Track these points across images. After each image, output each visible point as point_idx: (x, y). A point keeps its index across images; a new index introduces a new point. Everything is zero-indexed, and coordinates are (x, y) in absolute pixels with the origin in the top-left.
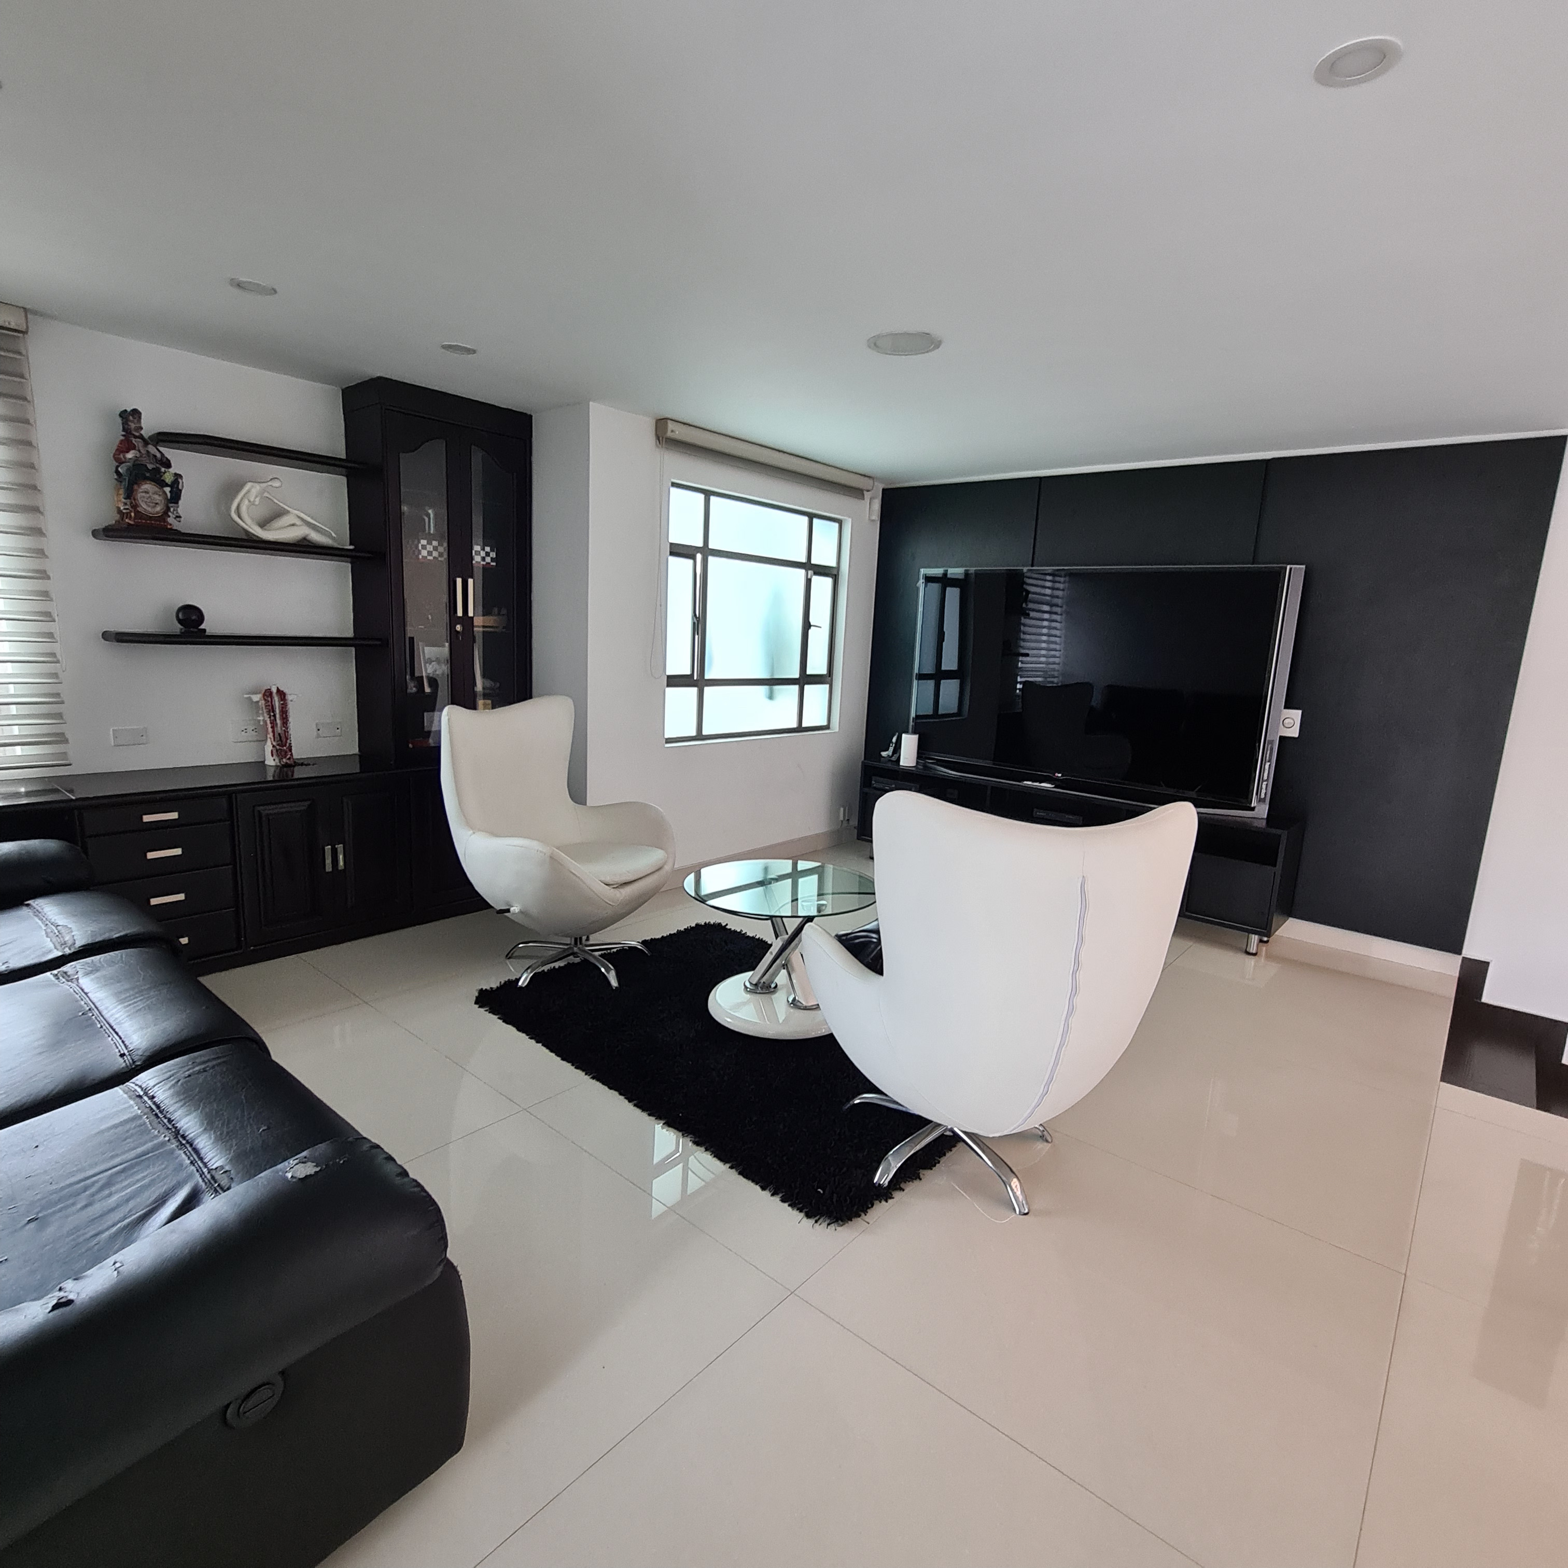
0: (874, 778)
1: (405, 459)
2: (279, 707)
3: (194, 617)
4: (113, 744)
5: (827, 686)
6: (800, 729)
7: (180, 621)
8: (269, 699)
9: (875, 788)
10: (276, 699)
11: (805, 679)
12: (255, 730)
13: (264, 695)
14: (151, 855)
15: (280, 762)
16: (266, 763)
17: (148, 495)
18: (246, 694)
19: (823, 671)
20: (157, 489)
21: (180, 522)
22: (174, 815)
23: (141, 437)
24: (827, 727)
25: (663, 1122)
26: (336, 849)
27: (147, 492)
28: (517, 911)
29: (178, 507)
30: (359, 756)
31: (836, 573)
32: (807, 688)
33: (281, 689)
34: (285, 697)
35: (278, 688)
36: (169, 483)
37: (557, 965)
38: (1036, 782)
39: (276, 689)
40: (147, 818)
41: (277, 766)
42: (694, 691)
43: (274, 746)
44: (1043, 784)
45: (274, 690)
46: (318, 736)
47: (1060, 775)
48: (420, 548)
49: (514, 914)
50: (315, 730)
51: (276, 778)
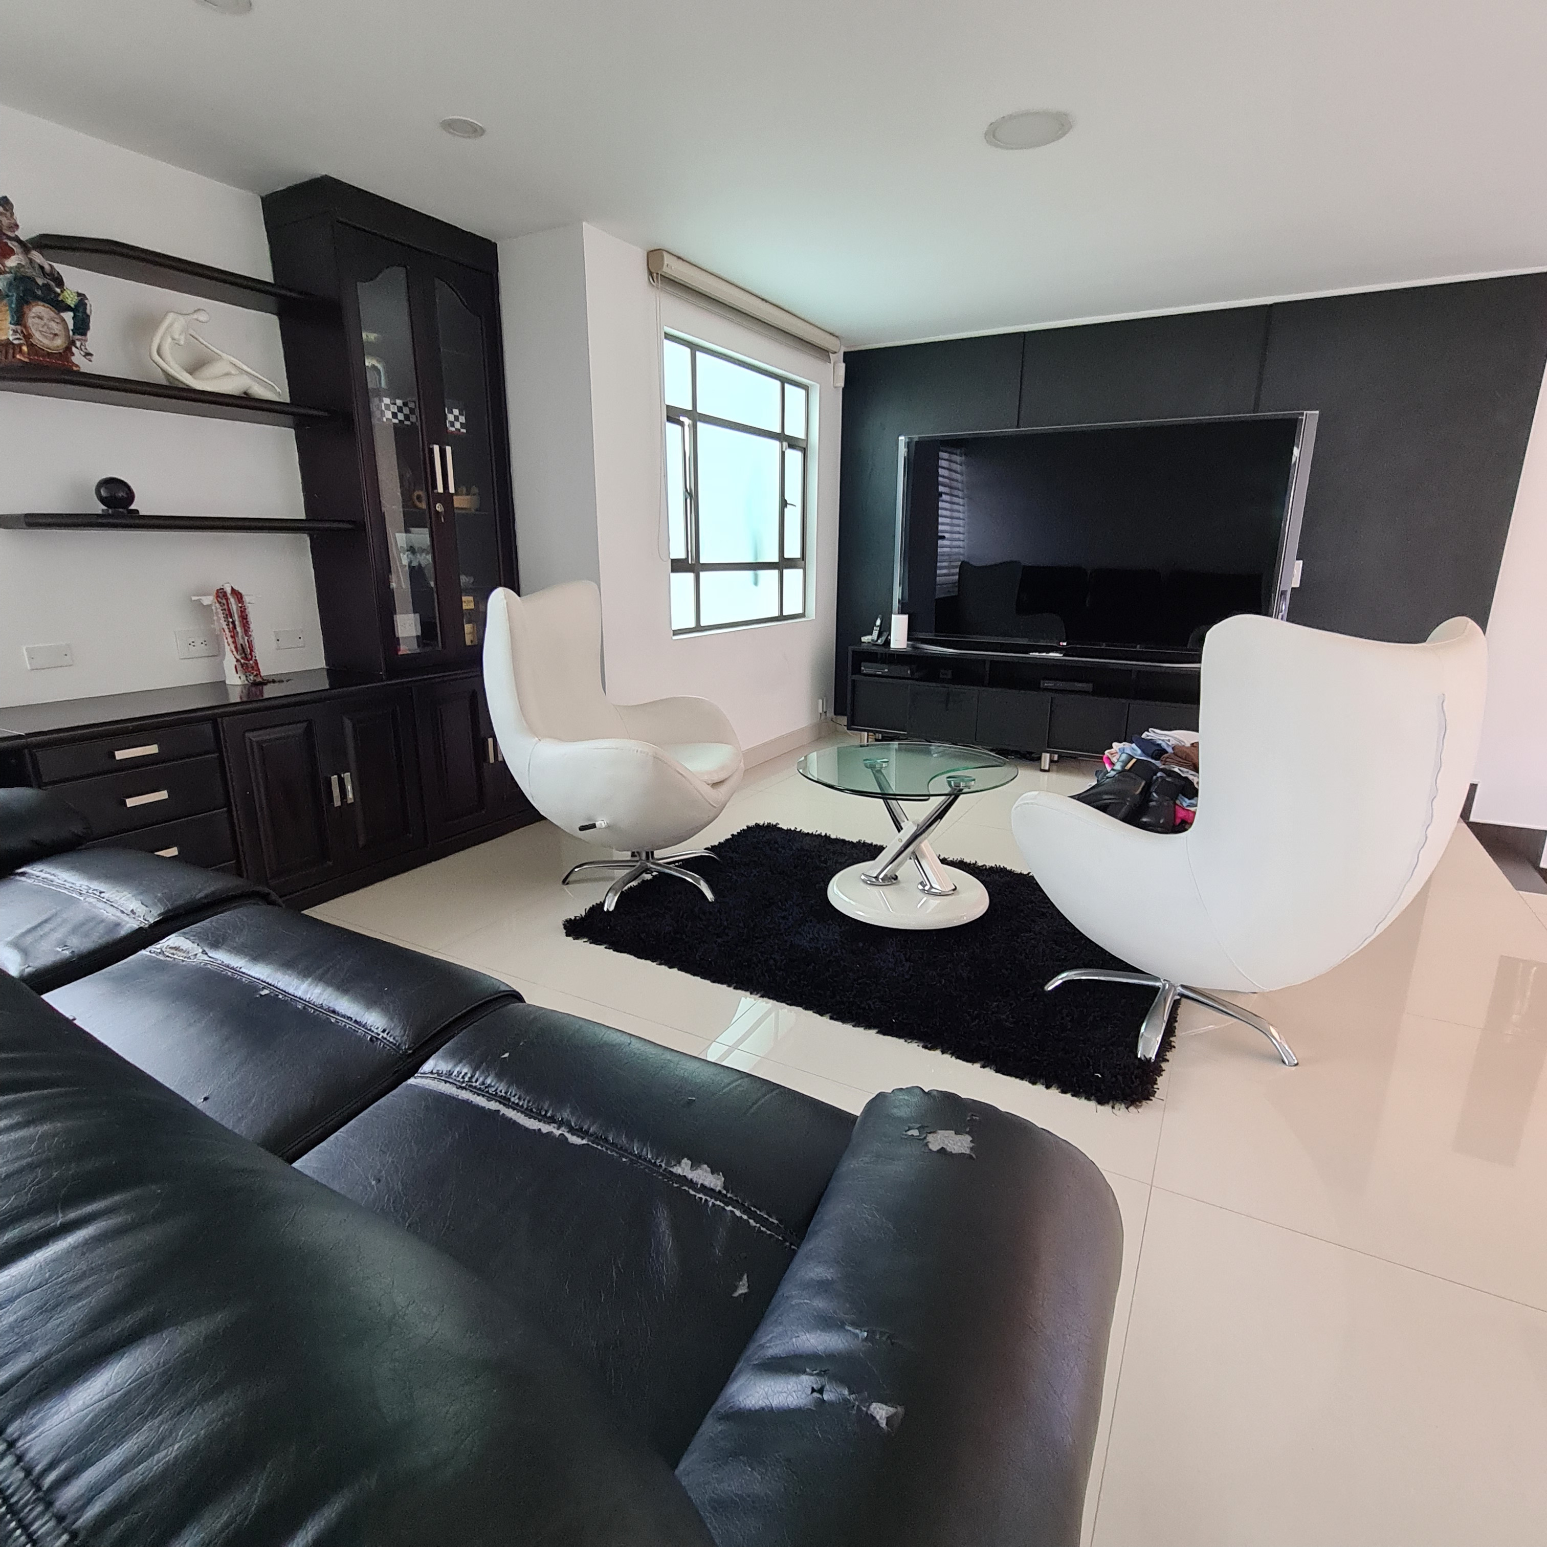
0: (863, 664)
1: (363, 289)
2: (237, 610)
3: (120, 494)
4: (29, 668)
5: (801, 571)
6: (781, 618)
7: (103, 500)
8: (224, 601)
9: (866, 675)
10: (232, 600)
11: (783, 564)
12: (204, 643)
13: (218, 596)
14: (131, 802)
15: (247, 680)
16: (227, 682)
17: (42, 323)
18: (194, 596)
19: (798, 555)
20: (53, 314)
21: (90, 361)
22: (153, 749)
23: (17, 239)
24: (802, 615)
25: (877, 1031)
26: (343, 779)
27: (41, 318)
28: (604, 825)
29: (86, 341)
30: (328, 670)
31: (805, 446)
32: (786, 572)
33: (236, 588)
34: (242, 598)
35: (232, 588)
36: (72, 306)
37: (634, 883)
38: (1043, 652)
39: (230, 588)
40: (120, 755)
41: (244, 685)
42: (690, 576)
43: (238, 660)
44: (1051, 654)
45: (229, 591)
46: (278, 649)
47: (1065, 644)
48: (383, 408)
49: (600, 829)
50: (274, 638)
51: (245, 699)
